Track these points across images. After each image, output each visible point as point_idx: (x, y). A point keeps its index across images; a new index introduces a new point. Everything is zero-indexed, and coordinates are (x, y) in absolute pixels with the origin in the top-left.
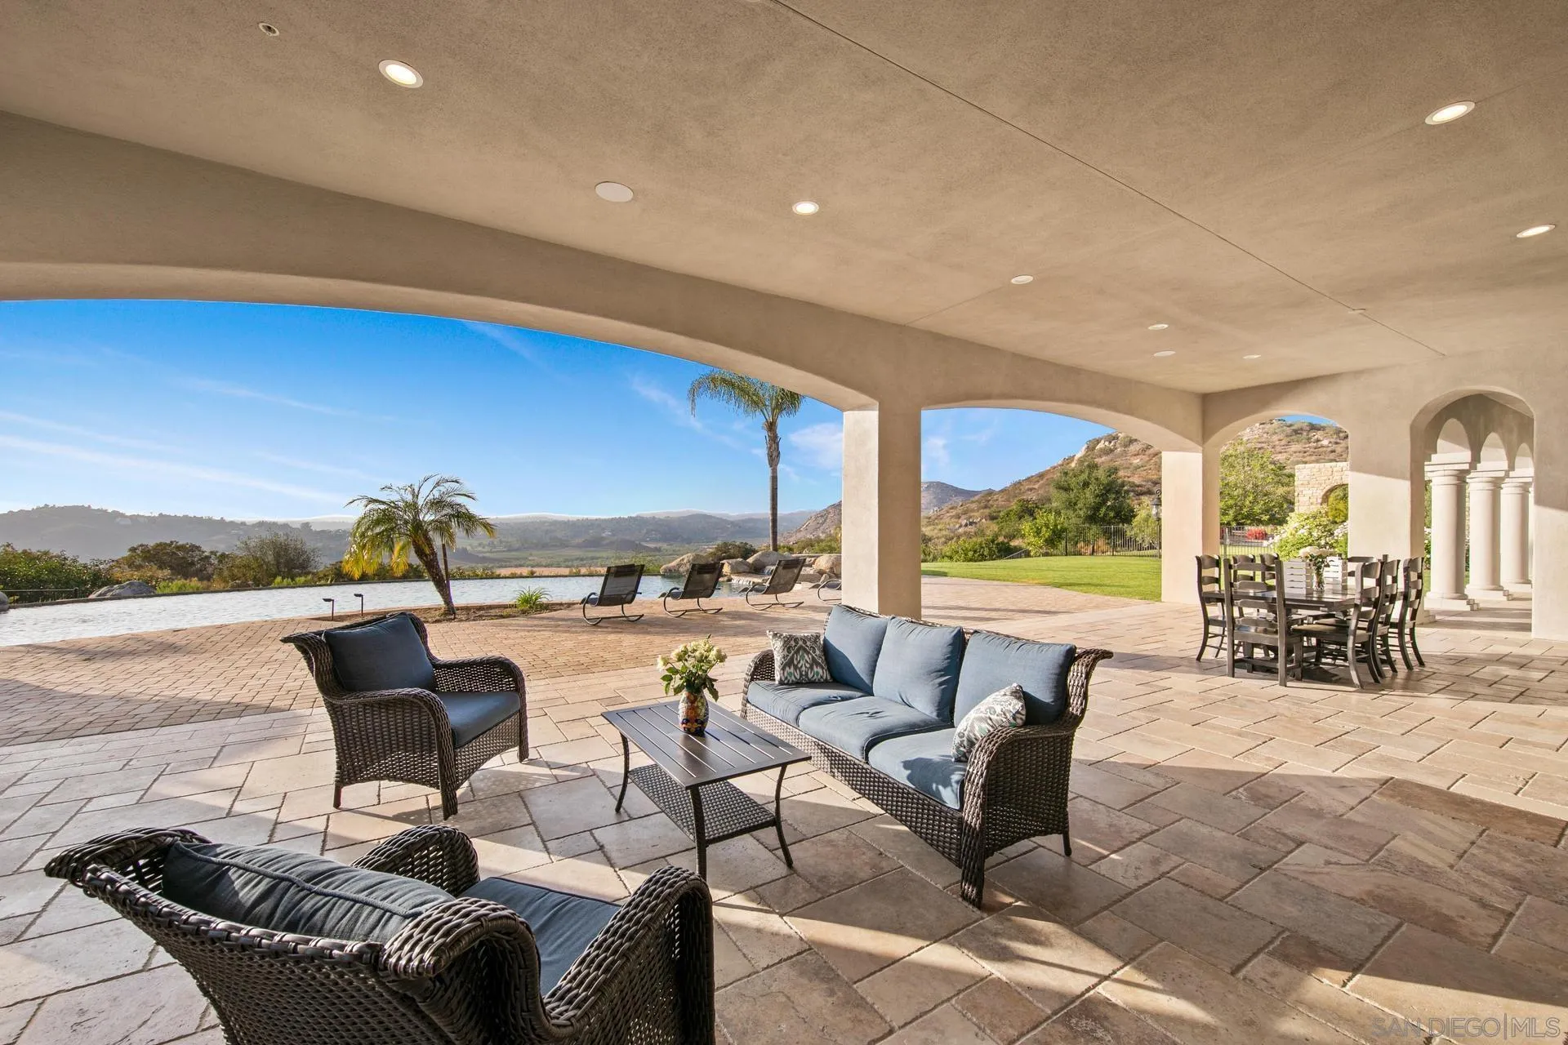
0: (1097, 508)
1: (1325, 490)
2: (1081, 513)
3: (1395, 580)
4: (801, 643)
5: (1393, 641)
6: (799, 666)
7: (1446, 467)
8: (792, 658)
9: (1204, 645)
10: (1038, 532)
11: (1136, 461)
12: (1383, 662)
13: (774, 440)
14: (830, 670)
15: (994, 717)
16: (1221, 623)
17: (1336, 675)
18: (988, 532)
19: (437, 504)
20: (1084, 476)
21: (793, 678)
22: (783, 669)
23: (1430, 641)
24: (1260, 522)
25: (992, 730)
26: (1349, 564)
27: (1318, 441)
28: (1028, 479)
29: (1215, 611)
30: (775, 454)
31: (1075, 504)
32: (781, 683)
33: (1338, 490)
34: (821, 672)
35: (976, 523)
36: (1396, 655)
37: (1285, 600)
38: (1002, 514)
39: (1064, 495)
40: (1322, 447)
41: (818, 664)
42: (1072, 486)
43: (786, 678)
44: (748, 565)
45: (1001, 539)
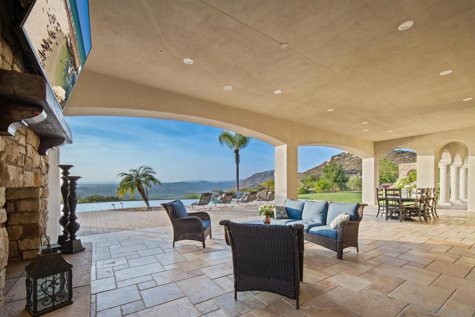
0: (336, 178)
1: (408, 172)
2: (331, 179)
3: (431, 194)
4: (281, 208)
5: (430, 211)
6: (281, 214)
7: (444, 163)
8: (279, 212)
9: (379, 213)
10: (319, 185)
11: (347, 163)
12: (428, 217)
13: (237, 156)
14: (288, 215)
15: (342, 219)
16: (383, 206)
17: (415, 220)
18: (301, 186)
19: (144, 175)
20: (332, 168)
21: (279, 217)
22: (277, 214)
23: (440, 212)
24: (387, 182)
25: (342, 221)
26: (418, 190)
27: (404, 156)
28: (313, 169)
29: (381, 202)
30: (238, 160)
31: (329, 177)
32: (277, 218)
33: (411, 172)
34: (286, 215)
36: (431, 215)
37: (402, 199)
38: (305, 180)
39: (326, 174)
40: (406, 158)
41: (285, 213)
42: (328, 171)
43: (278, 217)
45: (305, 188)
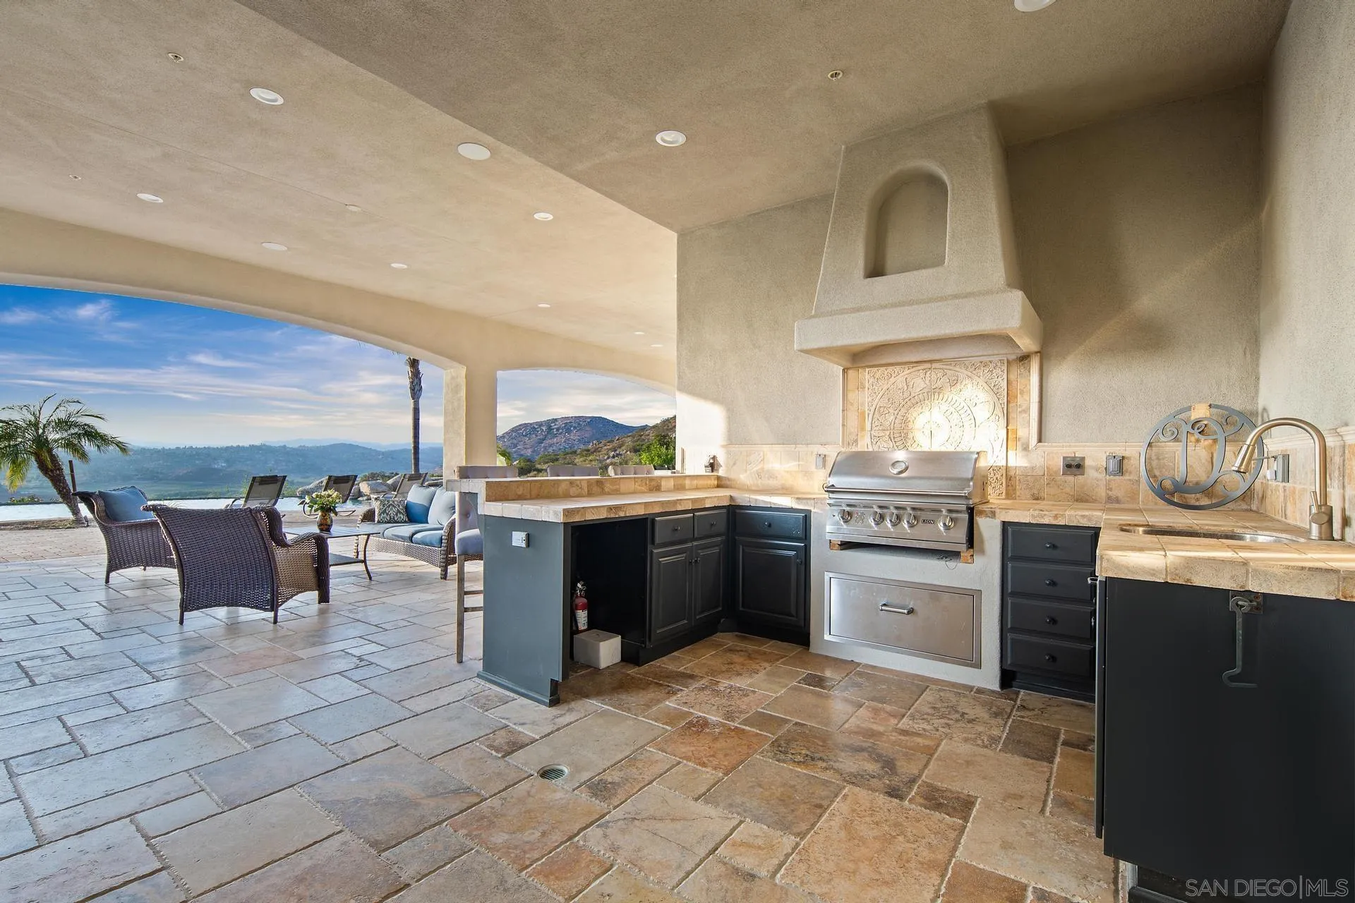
13: (416, 377)
14: (407, 516)
19: (60, 425)
21: (386, 519)
22: (380, 517)
30: (417, 388)
35: (621, 455)
43: (380, 520)
44: (388, 486)
